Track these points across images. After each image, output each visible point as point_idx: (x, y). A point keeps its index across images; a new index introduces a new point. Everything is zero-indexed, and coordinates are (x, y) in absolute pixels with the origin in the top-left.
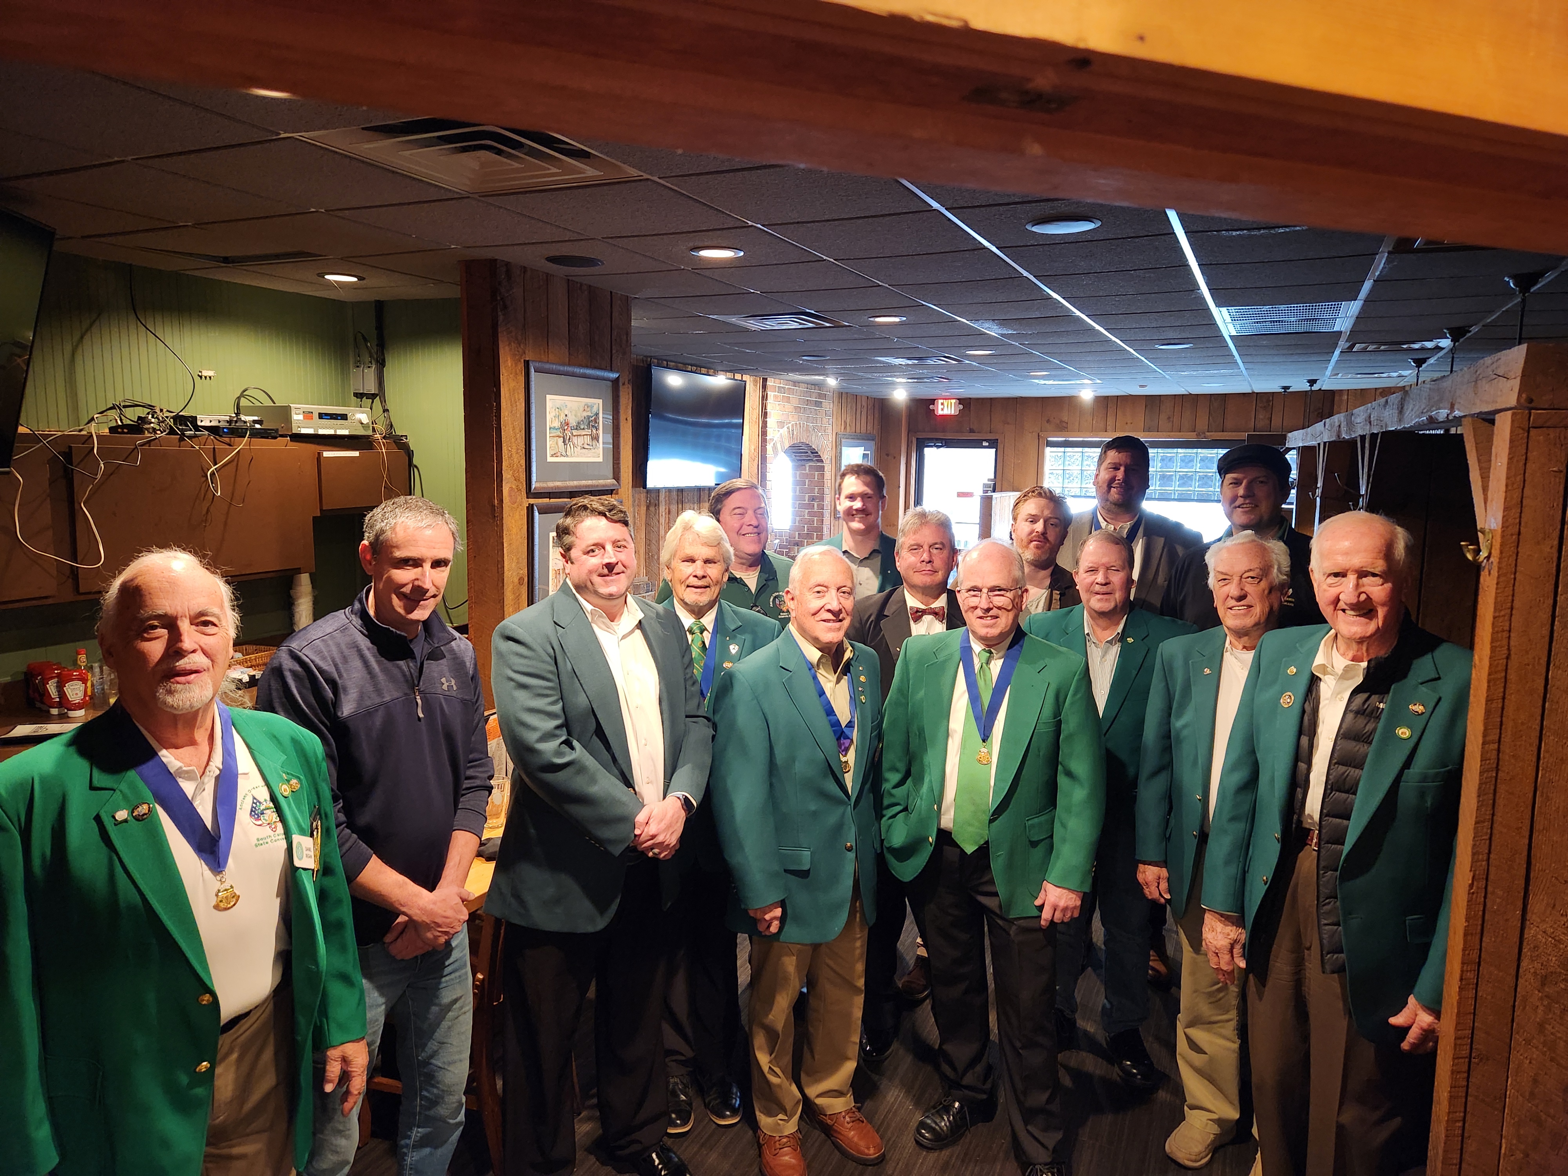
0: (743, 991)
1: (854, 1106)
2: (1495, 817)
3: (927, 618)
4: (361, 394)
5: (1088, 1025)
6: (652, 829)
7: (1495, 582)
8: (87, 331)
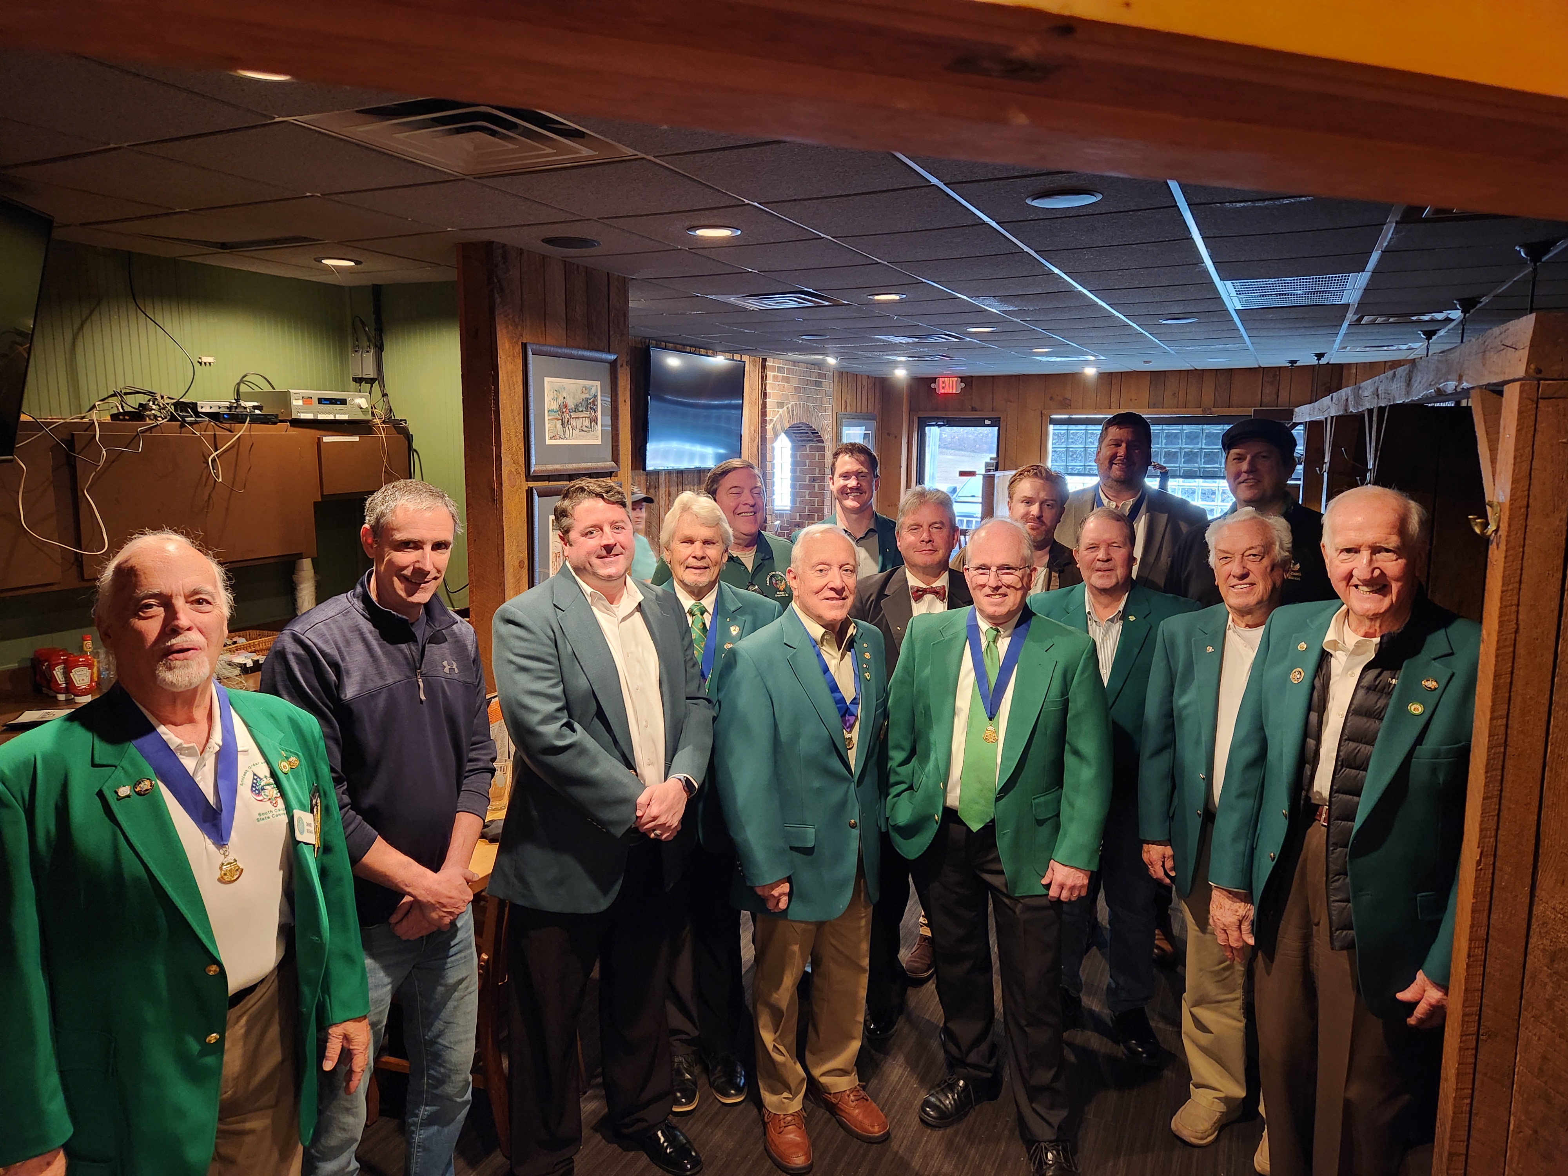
0: (747, 972)
1: (859, 1085)
2: (1503, 794)
3: (928, 597)
4: (360, 379)
5: (1092, 1003)
6: (654, 810)
7: (1503, 556)
8: (86, 319)
